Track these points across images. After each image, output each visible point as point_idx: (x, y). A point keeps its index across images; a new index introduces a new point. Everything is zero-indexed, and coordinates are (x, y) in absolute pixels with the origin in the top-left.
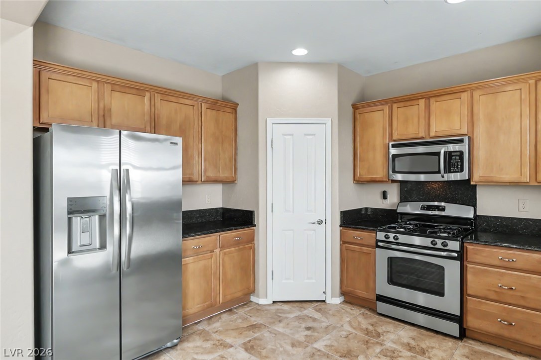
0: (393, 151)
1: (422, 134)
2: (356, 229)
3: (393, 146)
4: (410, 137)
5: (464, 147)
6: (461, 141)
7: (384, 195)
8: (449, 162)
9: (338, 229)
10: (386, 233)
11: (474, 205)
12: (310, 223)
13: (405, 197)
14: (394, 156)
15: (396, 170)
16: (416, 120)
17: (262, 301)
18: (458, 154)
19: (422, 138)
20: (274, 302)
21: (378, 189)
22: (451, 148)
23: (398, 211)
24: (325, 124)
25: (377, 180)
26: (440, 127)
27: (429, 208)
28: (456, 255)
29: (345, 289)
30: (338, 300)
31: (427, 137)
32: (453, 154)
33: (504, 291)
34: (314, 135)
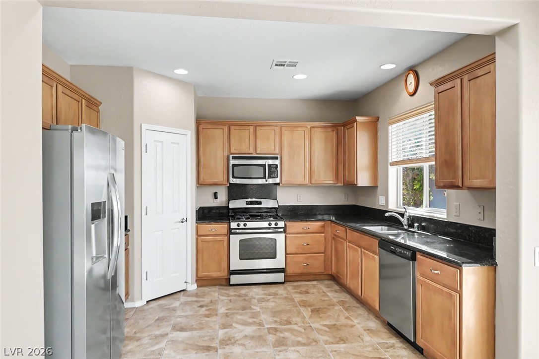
0: (232, 162)
1: (252, 151)
2: (209, 223)
3: (233, 158)
4: (243, 152)
5: (277, 162)
6: (276, 158)
7: (215, 196)
8: (270, 171)
9: (195, 225)
10: (238, 223)
11: (276, 199)
12: (176, 222)
13: (232, 196)
14: (234, 166)
15: (235, 176)
16: (247, 140)
17: (138, 304)
18: (275, 166)
19: (252, 154)
20: (147, 302)
21: (211, 190)
22: (271, 162)
23: (230, 207)
24: (186, 135)
25: (219, 183)
26: (263, 147)
27: (251, 203)
28: (282, 230)
29: (201, 274)
30: (195, 286)
31: (255, 153)
32: (272, 166)
33: (304, 246)
34: (178, 143)
